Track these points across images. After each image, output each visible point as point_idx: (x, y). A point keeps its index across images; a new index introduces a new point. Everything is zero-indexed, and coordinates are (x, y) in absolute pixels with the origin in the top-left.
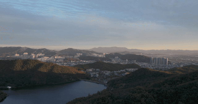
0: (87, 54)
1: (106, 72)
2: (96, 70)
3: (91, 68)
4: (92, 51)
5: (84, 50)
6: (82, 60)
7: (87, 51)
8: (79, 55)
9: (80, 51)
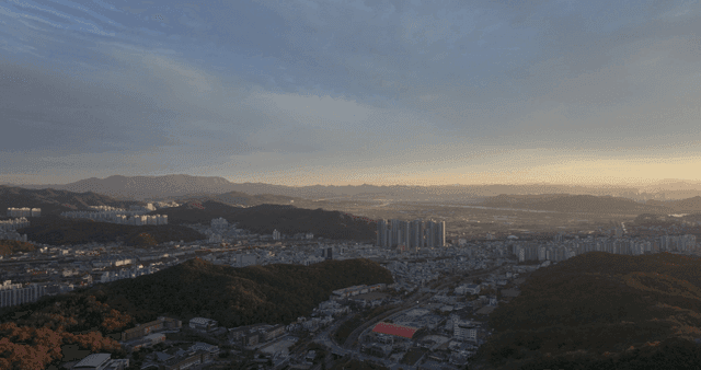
0: (69, 210)
1: (262, 339)
2: (186, 323)
3: (153, 318)
4: (89, 193)
5: (44, 192)
6: (51, 243)
7: (64, 196)
8: (23, 214)
9: (25, 196)
